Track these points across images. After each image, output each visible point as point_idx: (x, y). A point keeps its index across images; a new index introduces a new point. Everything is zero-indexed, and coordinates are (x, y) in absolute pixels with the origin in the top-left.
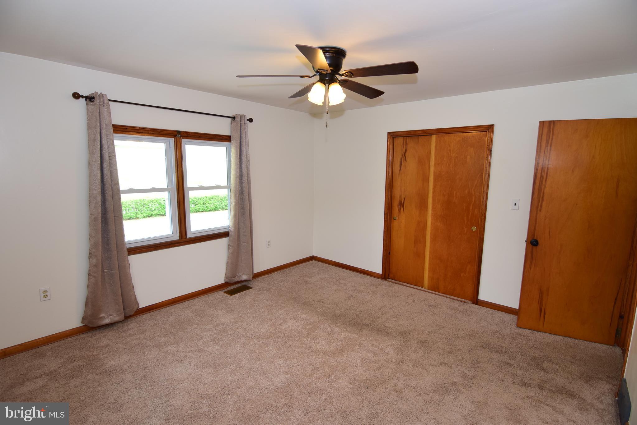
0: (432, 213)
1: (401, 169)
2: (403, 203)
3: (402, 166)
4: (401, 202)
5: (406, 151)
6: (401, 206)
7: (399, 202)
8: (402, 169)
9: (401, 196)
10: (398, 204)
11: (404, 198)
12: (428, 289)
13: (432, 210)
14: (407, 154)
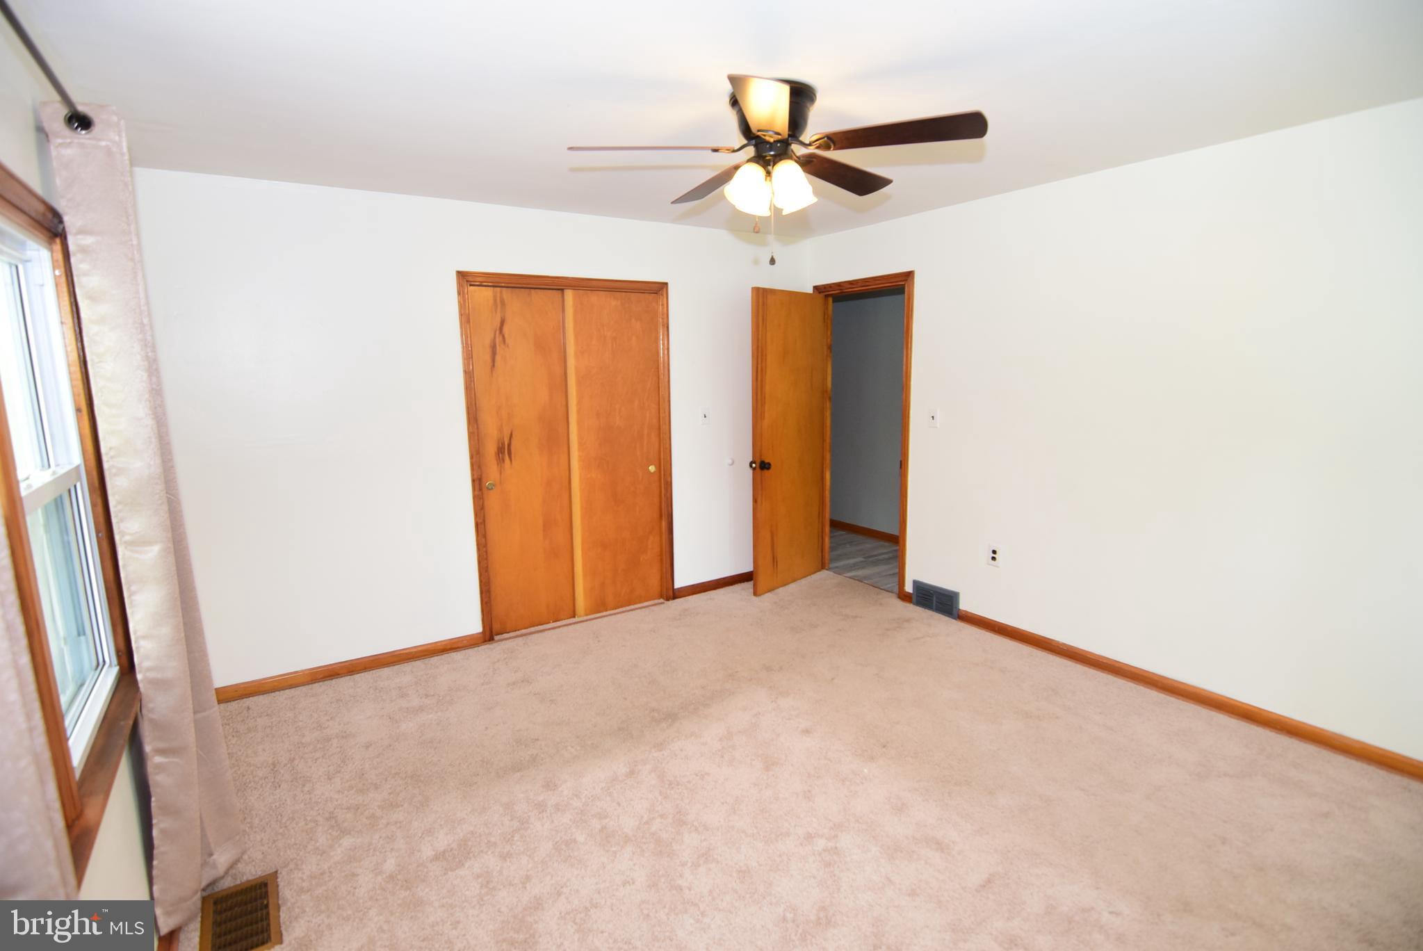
0: (580, 456)
1: (494, 366)
2: (509, 445)
3: (498, 358)
4: (503, 444)
5: (503, 322)
6: (503, 453)
7: (498, 443)
8: (496, 364)
9: (500, 430)
10: (496, 450)
11: (510, 433)
12: (587, 615)
13: (579, 450)
14: (506, 330)
